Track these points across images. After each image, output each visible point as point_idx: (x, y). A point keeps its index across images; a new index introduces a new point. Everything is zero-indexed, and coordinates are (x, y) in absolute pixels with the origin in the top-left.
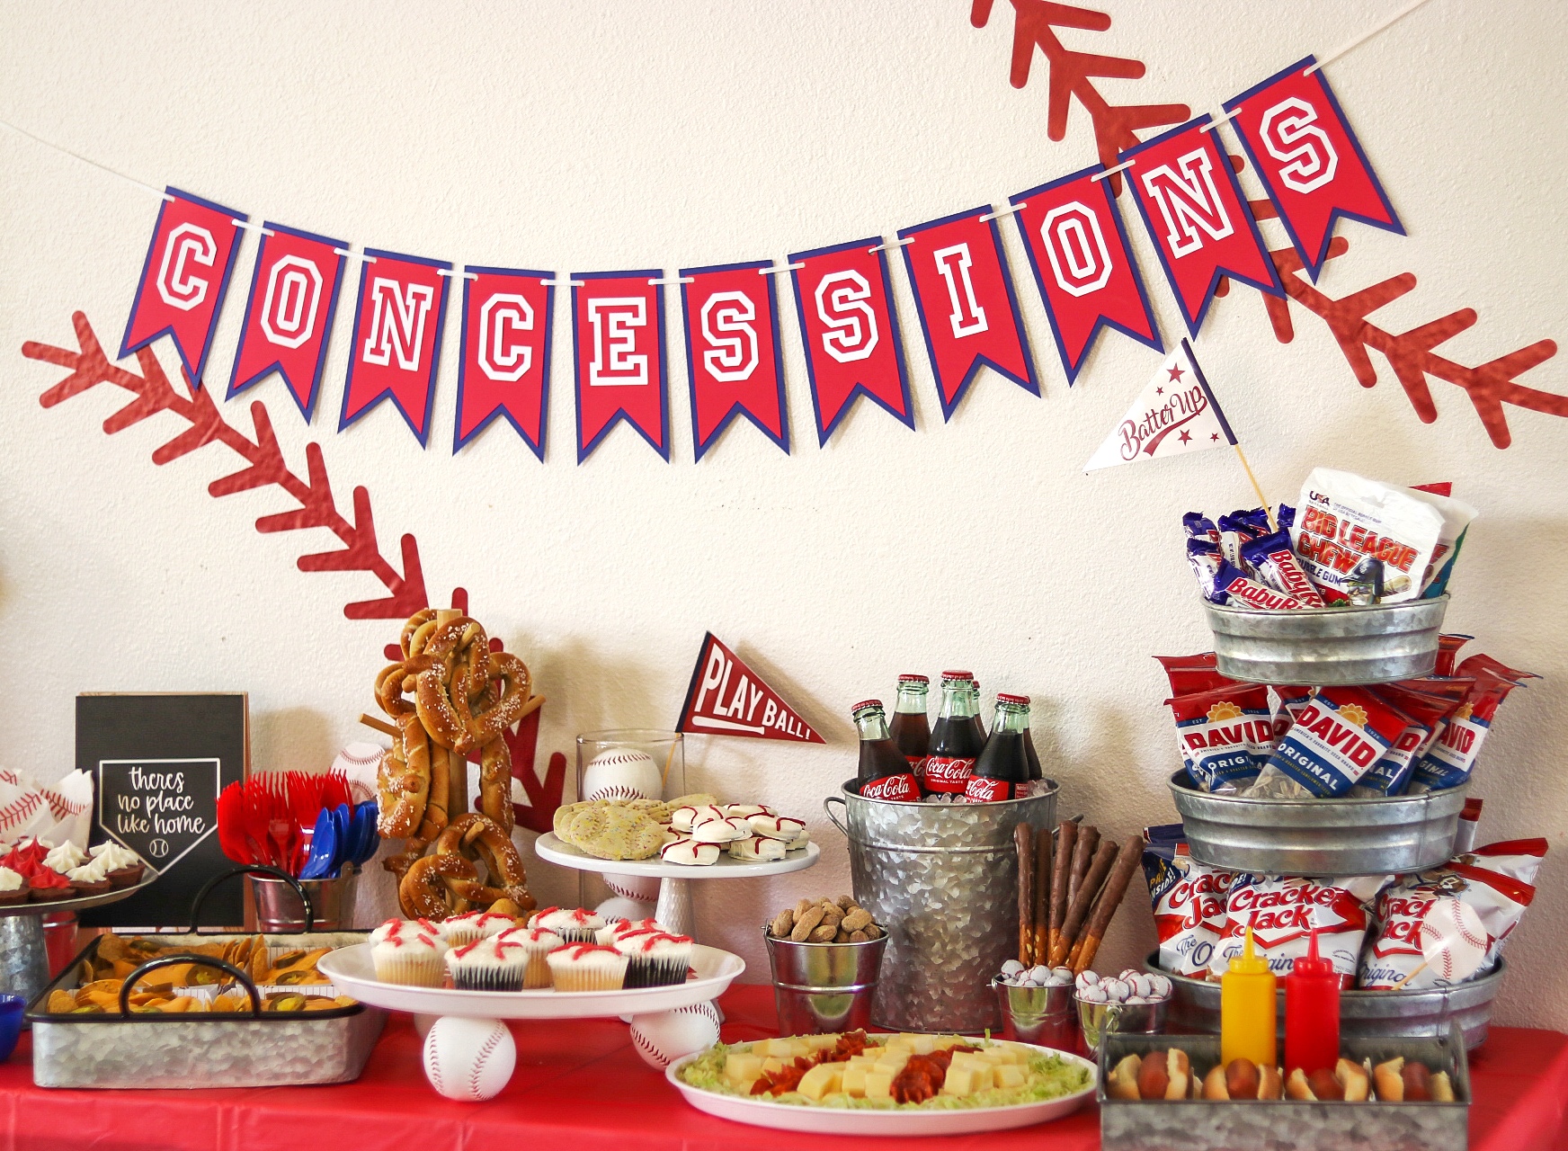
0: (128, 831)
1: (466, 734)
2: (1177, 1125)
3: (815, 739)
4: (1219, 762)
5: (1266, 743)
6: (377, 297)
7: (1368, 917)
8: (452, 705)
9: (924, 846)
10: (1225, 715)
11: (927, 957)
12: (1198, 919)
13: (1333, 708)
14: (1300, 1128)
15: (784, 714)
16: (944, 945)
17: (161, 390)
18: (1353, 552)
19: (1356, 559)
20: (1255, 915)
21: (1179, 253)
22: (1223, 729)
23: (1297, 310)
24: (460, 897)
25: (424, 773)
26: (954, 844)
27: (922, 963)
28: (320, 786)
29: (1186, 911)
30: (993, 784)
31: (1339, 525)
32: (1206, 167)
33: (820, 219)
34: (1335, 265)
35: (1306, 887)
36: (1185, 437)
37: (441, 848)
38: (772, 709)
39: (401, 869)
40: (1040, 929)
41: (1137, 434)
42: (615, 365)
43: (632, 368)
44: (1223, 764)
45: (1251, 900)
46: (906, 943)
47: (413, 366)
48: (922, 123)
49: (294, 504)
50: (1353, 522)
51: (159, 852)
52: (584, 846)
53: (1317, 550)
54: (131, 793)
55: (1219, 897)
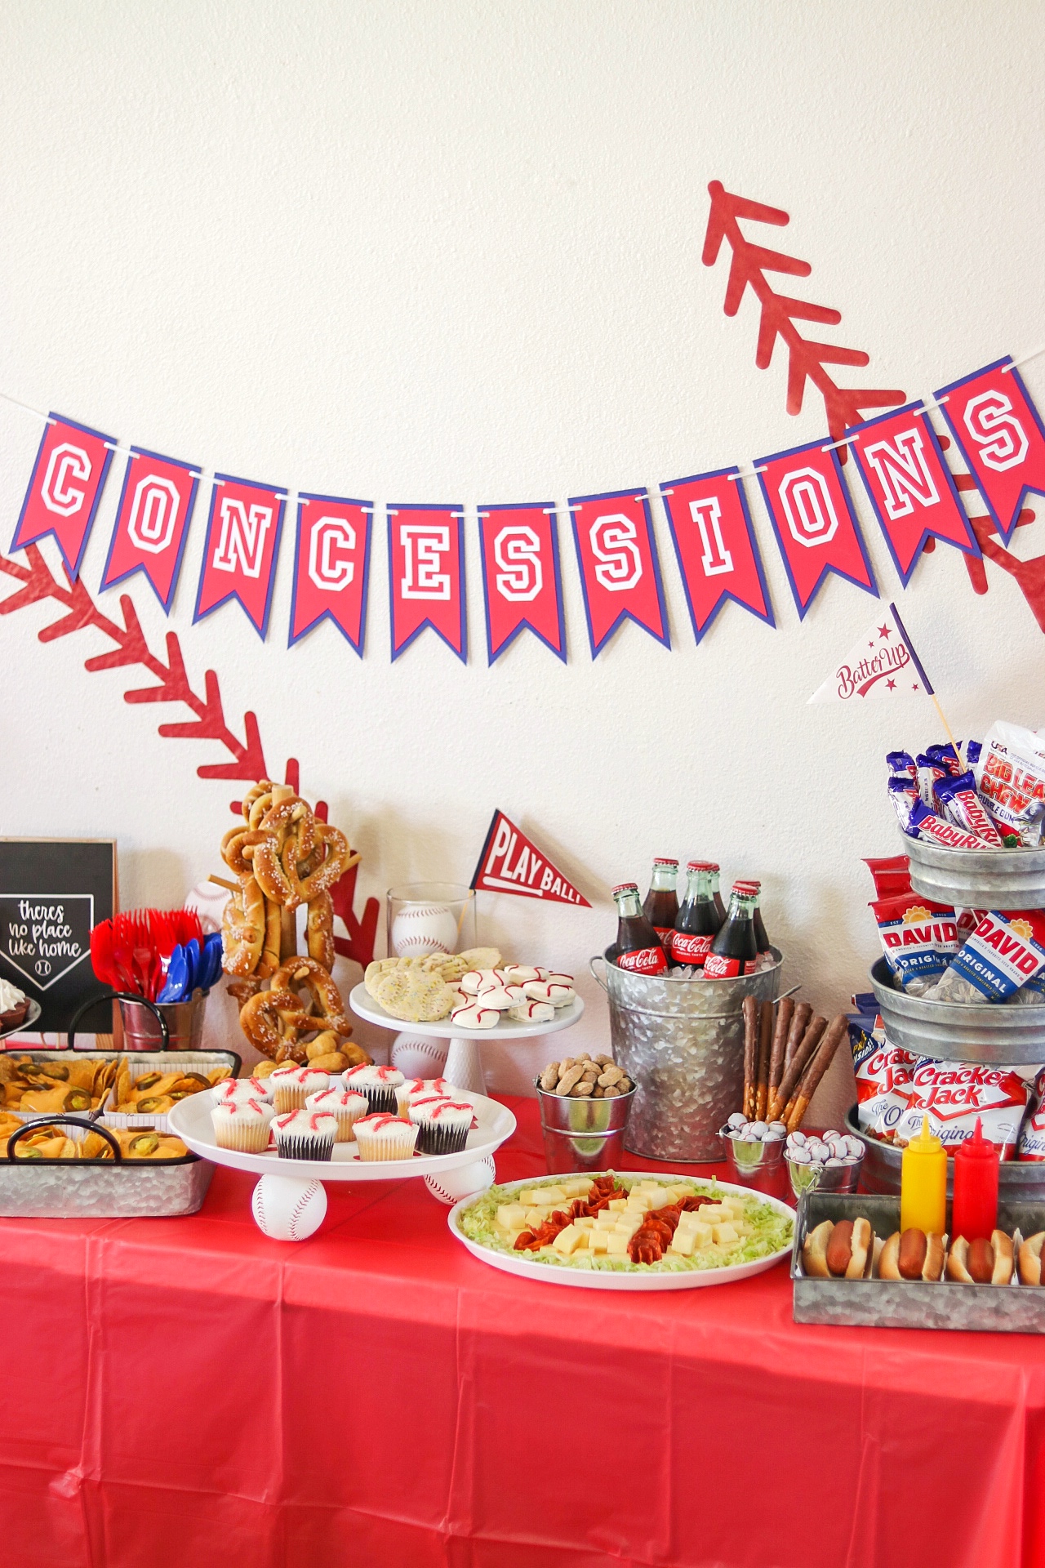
0: (18, 953)
1: (295, 896)
2: (854, 1298)
3: (584, 903)
4: (911, 960)
5: (951, 943)
6: (225, 514)
7: (1029, 1094)
8: (284, 872)
9: (668, 1012)
10: (918, 918)
11: (670, 1101)
12: (890, 1086)
13: (1005, 922)
14: (954, 1304)
15: (558, 881)
16: (683, 1093)
17: (45, 581)
18: (1025, 796)
19: (1027, 802)
20: (935, 1091)
21: (894, 515)
22: (916, 930)
23: (990, 566)
24: (289, 1026)
25: (260, 927)
26: (692, 1011)
27: (665, 1105)
28: (176, 918)
29: (881, 1078)
30: (727, 961)
31: (1014, 772)
32: (918, 445)
33: (595, 470)
34: (1024, 531)
35: (978, 1070)
36: (892, 685)
37: (275, 986)
38: (549, 876)
39: (242, 994)
40: (761, 1087)
41: (852, 678)
42: (423, 582)
43: (437, 585)
44: (913, 962)
45: (933, 1077)
46: (653, 1088)
47: (255, 573)
48: (682, 393)
49: (155, 681)
50: (1026, 771)
51: (43, 971)
52: (388, 1009)
53: (996, 790)
54: (20, 922)
55: (908, 1067)
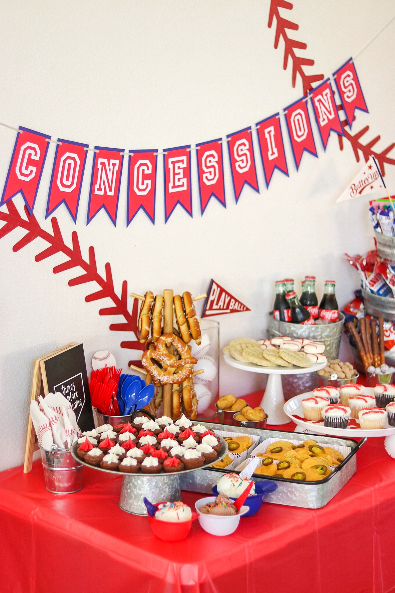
3: (247, 309)
6: (100, 166)
15: (237, 303)
17: (16, 218)
21: (322, 124)
23: (345, 140)
32: (329, 95)
36: (372, 187)
38: (233, 302)
41: (356, 188)
42: (177, 183)
43: (182, 184)
47: (112, 193)
49: (67, 259)
